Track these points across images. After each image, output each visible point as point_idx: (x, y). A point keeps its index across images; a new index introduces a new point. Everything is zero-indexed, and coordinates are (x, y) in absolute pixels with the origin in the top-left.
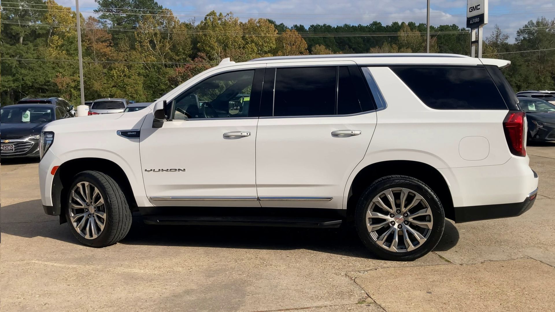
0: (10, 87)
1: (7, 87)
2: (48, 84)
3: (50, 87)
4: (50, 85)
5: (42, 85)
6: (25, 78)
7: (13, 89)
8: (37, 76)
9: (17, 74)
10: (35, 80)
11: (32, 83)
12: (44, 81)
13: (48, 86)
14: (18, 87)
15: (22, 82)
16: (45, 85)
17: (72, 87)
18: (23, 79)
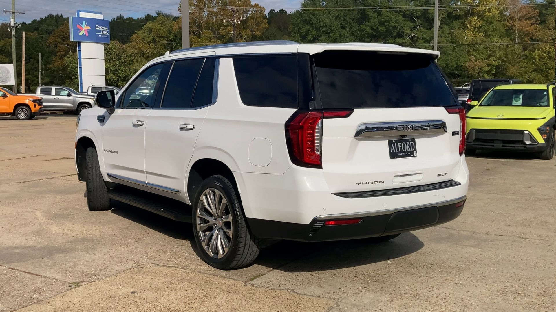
2: (460, 68)
3: (461, 72)
4: (461, 70)
5: (453, 70)
12: (456, 66)
13: (459, 71)
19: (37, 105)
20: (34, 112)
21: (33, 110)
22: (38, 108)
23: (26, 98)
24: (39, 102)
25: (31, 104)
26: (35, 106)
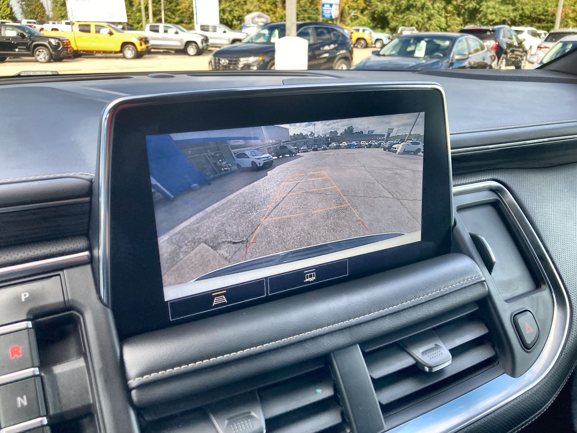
0: (509, 17)
1: (506, 17)
2: (546, 13)
3: (547, 17)
4: (547, 15)
5: (539, 15)
6: (524, 8)
7: (511, 19)
8: (536, 4)
9: (518, 4)
10: (534, 9)
11: (530, 13)
12: (543, 11)
13: (545, 16)
14: (515, 17)
15: (521, 12)
16: (543, 14)
17: (570, 18)
18: (522, 9)
19: (143, 43)
20: (140, 51)
21: (139, 48)
22: (144, 46)
23: (132, 36)
24: (145, 40)
25: (137, 43)
26: (141, 45)
